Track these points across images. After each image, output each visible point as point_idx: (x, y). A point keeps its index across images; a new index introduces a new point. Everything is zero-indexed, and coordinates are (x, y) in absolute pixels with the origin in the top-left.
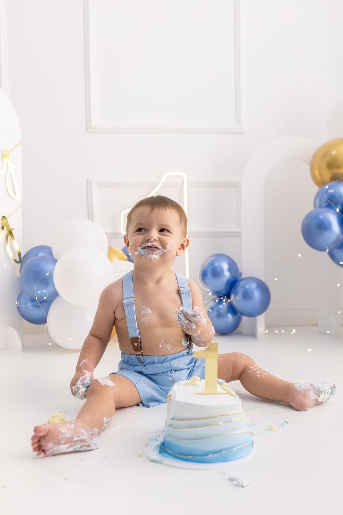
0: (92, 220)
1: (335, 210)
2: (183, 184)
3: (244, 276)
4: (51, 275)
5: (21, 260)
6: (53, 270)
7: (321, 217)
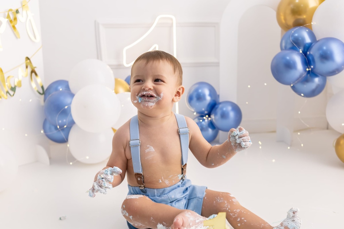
0: (101, 60)
1: (299, 51)
2: (172, 24)
3: (221, 100)
4: (69, 108)
5: (44, 92)
6: (71, 103)
7: (288, 58)
